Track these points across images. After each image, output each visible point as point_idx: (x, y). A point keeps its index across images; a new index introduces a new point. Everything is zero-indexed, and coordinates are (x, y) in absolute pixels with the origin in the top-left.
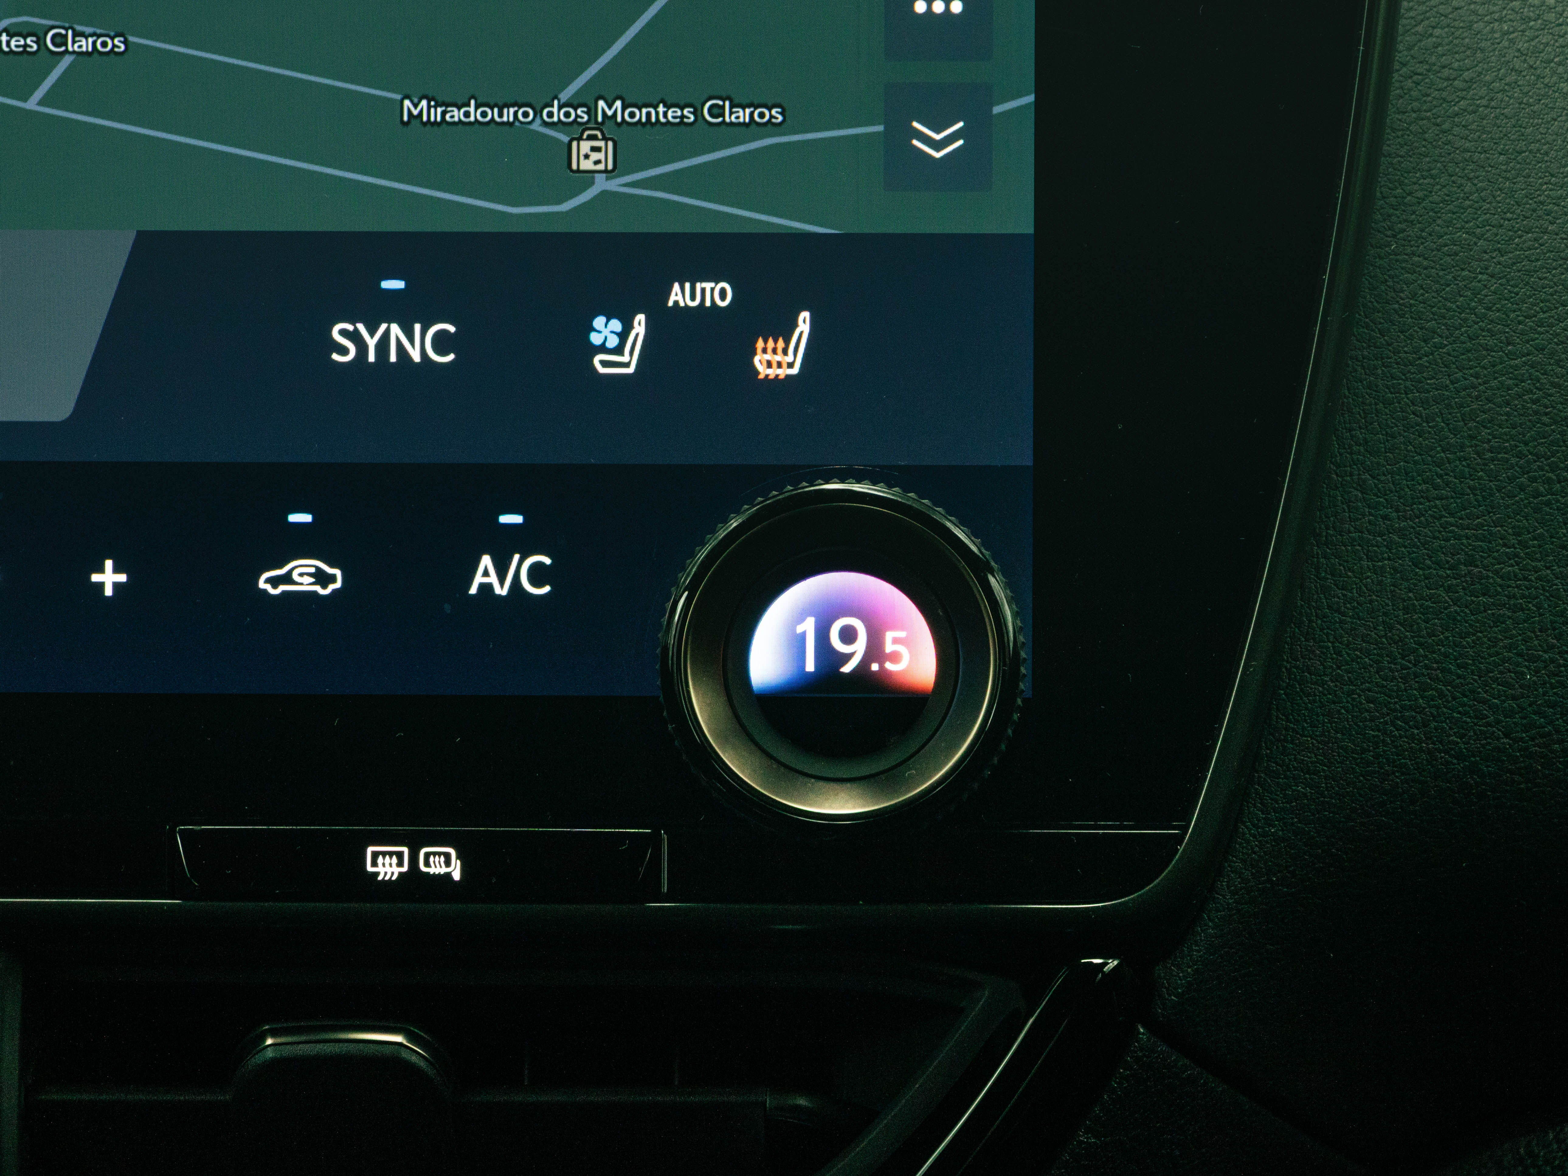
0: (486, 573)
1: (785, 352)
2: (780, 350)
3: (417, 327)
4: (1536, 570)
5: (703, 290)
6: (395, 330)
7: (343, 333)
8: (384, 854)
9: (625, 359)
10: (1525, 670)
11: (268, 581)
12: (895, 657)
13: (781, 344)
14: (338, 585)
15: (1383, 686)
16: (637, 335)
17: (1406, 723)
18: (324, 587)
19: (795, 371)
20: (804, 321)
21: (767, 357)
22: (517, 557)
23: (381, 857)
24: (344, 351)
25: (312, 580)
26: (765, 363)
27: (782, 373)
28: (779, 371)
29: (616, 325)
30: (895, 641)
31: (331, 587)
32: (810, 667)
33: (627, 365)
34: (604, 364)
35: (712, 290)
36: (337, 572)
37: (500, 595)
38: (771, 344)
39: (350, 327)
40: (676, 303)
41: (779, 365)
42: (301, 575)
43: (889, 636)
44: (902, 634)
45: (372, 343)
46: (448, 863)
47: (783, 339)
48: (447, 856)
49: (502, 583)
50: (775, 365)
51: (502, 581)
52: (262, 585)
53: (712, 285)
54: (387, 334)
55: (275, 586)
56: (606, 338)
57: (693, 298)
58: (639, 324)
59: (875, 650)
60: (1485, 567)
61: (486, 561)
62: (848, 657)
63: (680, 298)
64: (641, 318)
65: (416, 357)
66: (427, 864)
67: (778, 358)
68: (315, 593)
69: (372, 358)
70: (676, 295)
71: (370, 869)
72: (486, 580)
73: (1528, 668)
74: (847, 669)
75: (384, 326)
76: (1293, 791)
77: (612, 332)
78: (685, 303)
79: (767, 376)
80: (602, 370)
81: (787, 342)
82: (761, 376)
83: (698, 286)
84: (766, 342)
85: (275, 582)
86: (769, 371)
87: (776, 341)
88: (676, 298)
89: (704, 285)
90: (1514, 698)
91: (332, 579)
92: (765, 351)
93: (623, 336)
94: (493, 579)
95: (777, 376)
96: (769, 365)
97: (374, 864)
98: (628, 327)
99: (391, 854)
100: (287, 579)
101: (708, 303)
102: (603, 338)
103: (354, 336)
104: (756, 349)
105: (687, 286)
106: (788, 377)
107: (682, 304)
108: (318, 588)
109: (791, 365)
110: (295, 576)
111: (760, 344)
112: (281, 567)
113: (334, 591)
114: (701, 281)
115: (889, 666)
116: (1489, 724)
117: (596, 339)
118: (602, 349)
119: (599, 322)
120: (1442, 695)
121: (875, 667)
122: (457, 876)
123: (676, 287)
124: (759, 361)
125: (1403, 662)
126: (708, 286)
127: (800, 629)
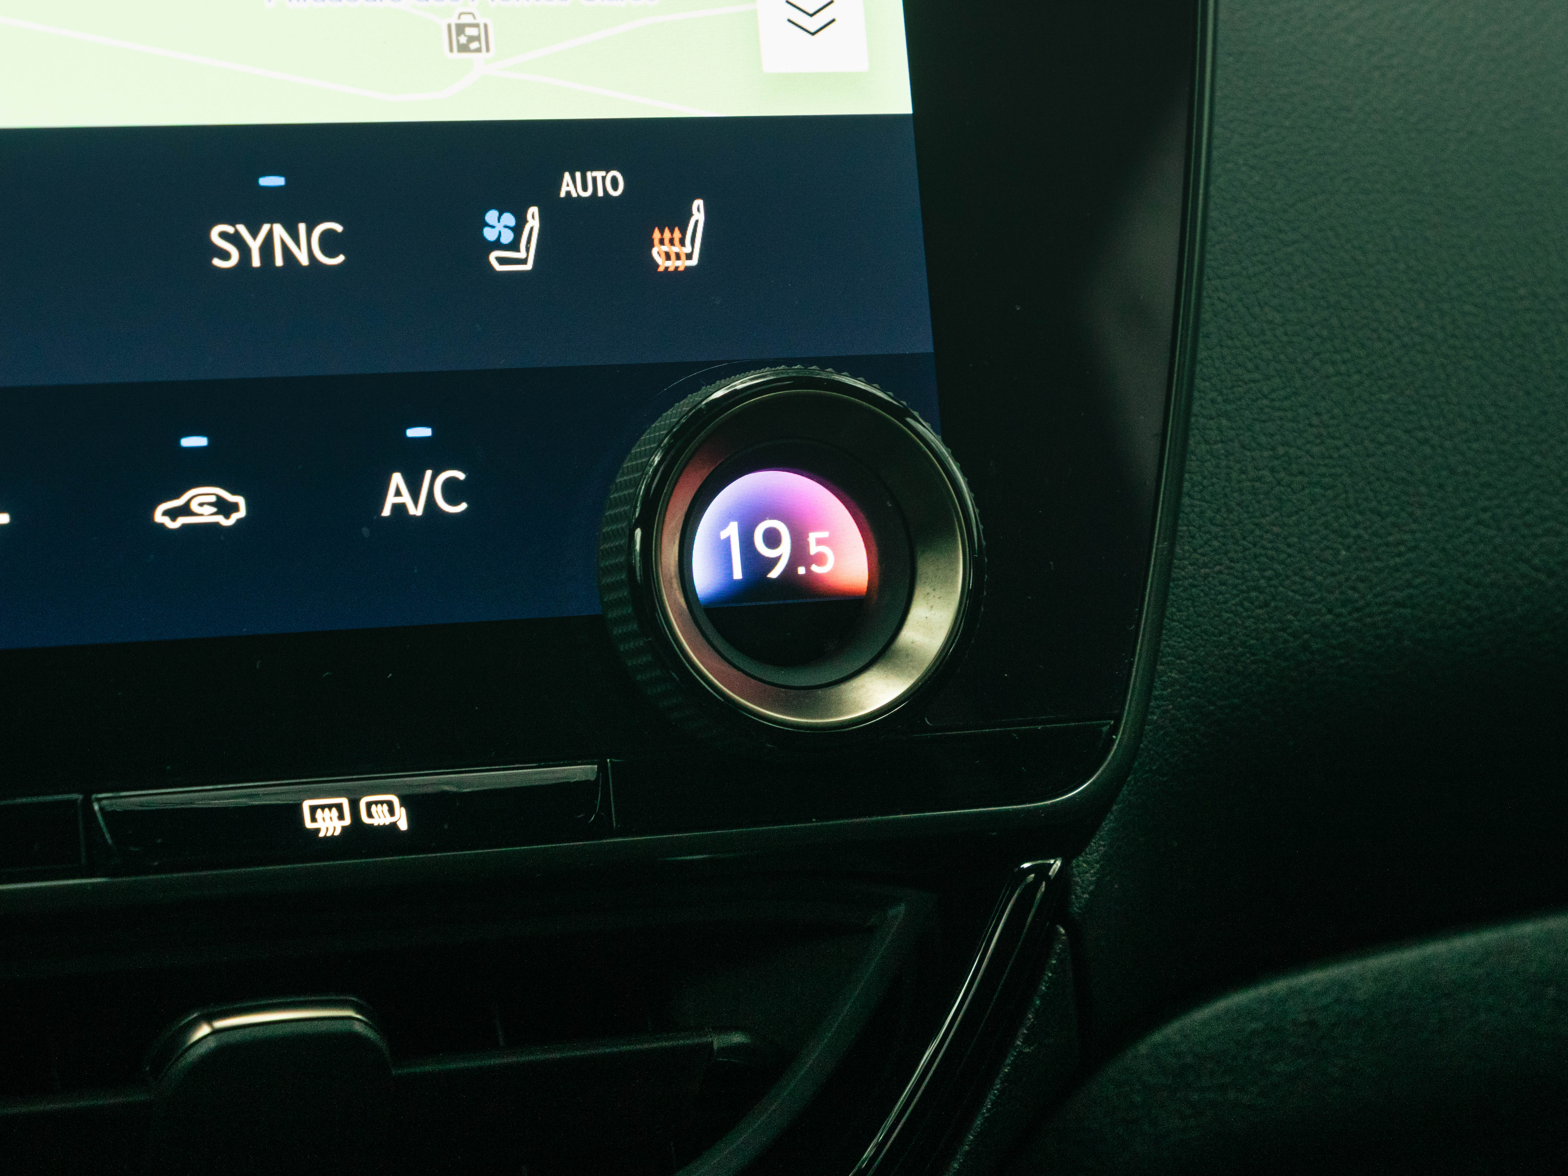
0: (398, 493)
1: (682, 243)
2: (677, 241)
3: (302, 227)
4: (1338, 449)
5: (594, 180)
6: (279, 231)
7: (224, 235)
8: (323, 807)
9: (522, 255)
10: (1340, 547)
11: (166, 513)
12: (820, 559)
13: (677, 234)
14: (242, 513)
15: (1232, 568)
16: (532, 229)
17: (1252, 603)
18: (227, 516)
19: (694, 262)
20: (698, 210)
21: (665, 248)
22: (429, 473)
23: (319, 811)
24: (226, 256)
25: (214, 510)
26: (663, 255)
27: (682, 264)
28: (678, 263)
29: (509, 219)
30: (819, 542)
31: (235, 517)
32: (738, 574)
33: (524, 261)
34: (502, 261)
35: (604, 178)
36: (240, 500)
37: (414, 516)
38: (667, 234)
39: (230, 229)
40: (568, 193)
41: (678, 257)
42: (201, 505)
43: (812, 537)
44: (824, 534)
45: (255, 245)
46: (392, 812)
47: (679, 229)
48: (390, 804)
49: (416, 502)
50: (673, 256)
51: (415, 500)
52: (159, 517)
53: (603, 173)
54: (270, 236)
55: (174, 519)
56: (500, 233)
57: (585, 188)
58: (533, 217)
59: (799, 554)
60: (1299, 448)
61: (397, 479)
62: (774, 562)
63: (571, 188)
64: (533, 210)
65: (304, 260)
66: (370, 815)
67: (676, 249)
68: (217, 525)
69: (256, 262)
70: (568, 185)
71: (309, 825)
72: (398, 500)
73: (1342, 544)
74: (774, 574)
75: (266, 228)
76: (1168, 677)
77: (506, 227)
78: (578, 194)
79: (667, 268)
80: (498, 268)
81: (683, 232)
82: (661, 269)
83: (589, 175)
84: (662, 232)
85: (173, 514)
86: (668, 263)
87: (672, 232)
88: (568, 189)
89: (595, 174)
90: (1333, 574)
91: (235, 507)
92: (662, 242)
93: (517, 230)
94: (406, 498)
95: (677, 268)
96: (668, 257)
97: (314, 820)
98: (521, 221)
99: (330, 807)
100: (186, 510)
101: (600, 193)
102: (497, 233)
103: (236, 239)
104: (652, 240)
105: (578, 175)
106: (687, 269)
107: (574, 195)
108: (221, 520)
109: (689, 256)
110: (194, 506)
111: (657, 235)
112: (177, 496)
113: (239, 521)
114: (592, 170)
115: (815, 568)
116: (1316, 602)
117: (490, 234)
118: (497, 245)
119: (491, 216)
120: (1278, 575)
121: (801, 571)
122: (403, 825)
123: (567, 176)
124: (657, 253)
125: (1245, 543)
126: (599, 174)
127: (724, 535)
